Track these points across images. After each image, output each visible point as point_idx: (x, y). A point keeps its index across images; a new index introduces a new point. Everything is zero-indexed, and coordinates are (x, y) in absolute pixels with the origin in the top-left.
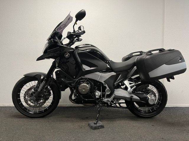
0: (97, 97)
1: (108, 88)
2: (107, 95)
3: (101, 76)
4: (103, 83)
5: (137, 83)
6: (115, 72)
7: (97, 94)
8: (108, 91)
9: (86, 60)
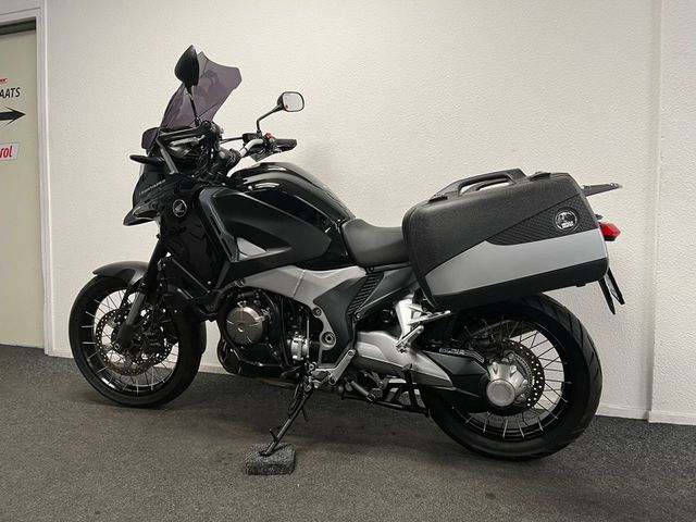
0: (295, 357)
1: (327, 328)
2: (324, 351)
3: (302, 280)
4: (313, 306)
5: (440, 314)
6: (360, 266)
7: (294, 345)
8: (329, 339)
9: (248, 223)
